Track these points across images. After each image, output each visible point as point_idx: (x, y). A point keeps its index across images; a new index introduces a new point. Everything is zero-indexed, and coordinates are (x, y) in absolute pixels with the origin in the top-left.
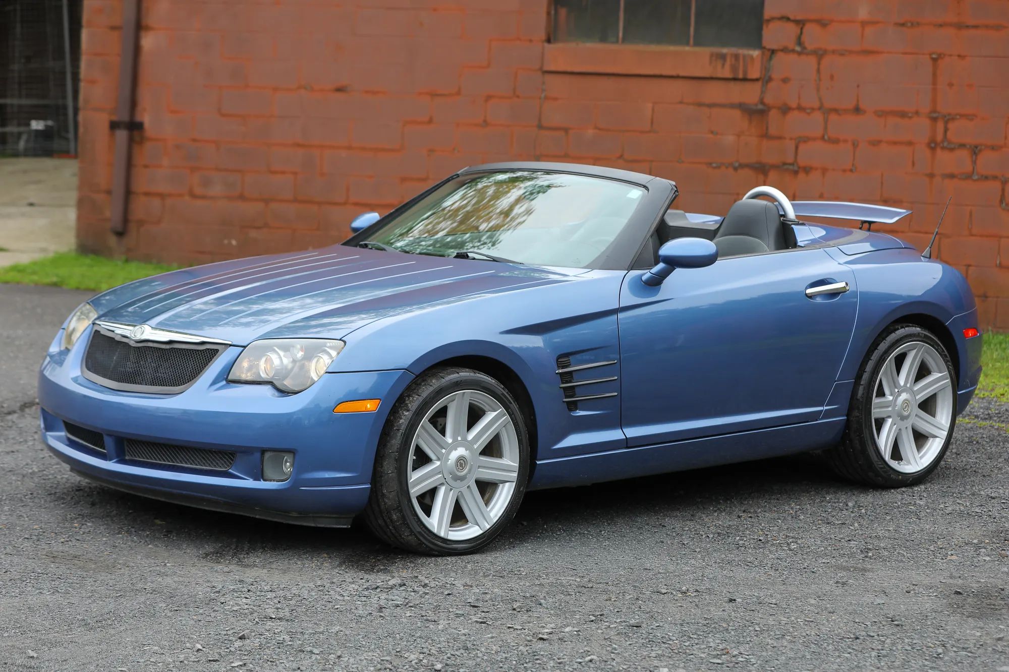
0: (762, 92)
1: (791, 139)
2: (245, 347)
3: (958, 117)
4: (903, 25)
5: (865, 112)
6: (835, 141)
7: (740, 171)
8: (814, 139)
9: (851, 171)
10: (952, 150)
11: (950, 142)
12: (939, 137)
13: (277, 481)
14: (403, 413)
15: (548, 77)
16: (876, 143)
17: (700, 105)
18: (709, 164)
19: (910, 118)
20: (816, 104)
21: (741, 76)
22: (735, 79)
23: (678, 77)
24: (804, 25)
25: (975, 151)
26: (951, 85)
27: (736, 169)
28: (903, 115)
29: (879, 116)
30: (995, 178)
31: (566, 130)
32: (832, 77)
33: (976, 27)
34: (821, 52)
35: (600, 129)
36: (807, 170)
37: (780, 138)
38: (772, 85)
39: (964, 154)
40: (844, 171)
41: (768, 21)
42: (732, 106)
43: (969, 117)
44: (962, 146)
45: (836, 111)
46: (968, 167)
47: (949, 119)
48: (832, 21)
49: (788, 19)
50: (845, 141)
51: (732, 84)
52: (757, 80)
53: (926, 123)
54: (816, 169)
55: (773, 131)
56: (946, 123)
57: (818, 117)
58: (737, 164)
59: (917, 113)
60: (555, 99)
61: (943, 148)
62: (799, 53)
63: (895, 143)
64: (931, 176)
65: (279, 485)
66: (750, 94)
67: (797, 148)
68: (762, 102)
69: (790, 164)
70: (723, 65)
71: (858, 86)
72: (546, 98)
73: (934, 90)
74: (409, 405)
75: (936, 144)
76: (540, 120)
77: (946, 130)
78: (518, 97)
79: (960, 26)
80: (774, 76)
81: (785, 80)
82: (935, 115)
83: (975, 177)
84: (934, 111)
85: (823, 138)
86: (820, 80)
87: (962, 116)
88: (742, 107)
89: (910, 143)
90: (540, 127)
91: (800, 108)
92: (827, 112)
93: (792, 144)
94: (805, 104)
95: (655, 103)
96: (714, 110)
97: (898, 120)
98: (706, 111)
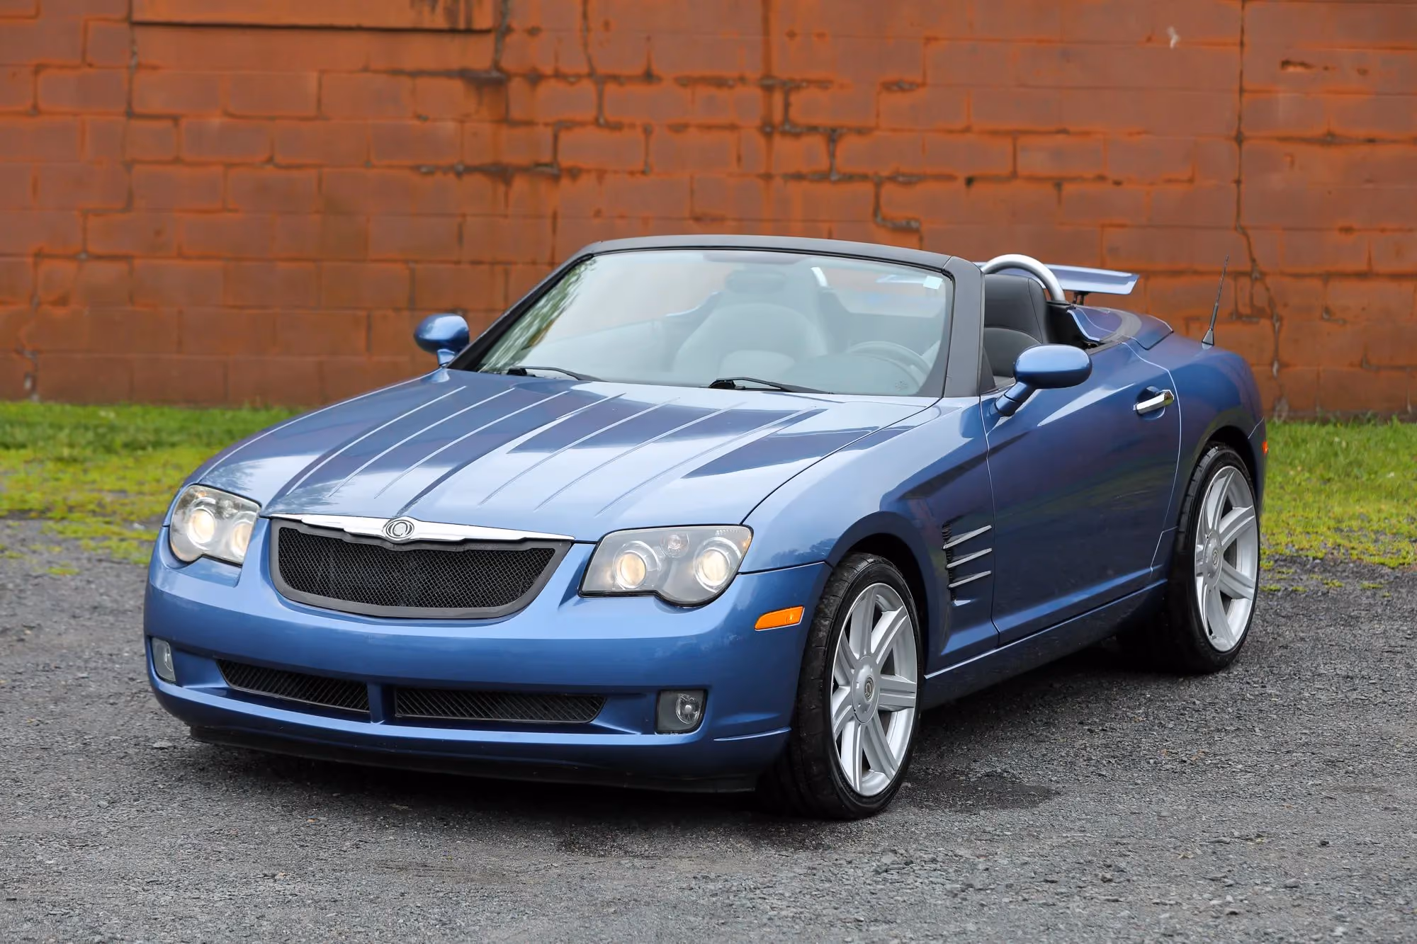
0: (497, 51)
1: (546, 125)
2: (597, 543)
3: (804, 84)
5: (659, 79)
6: (617, 127)
7: (467, 178)
8: (582, 124)
9: (643, 173)
10: (797, 135)
11: (794, 125)
12: (778, 116)
13: (679, 733)
14: (821, 623)
15: (140, 33)
16: (680, 128)
17: (396, 72)
18: (416, 168)
19: (731, 87)
20: (584, 69)
21: (462, 25)
22: (453, 31)
23: (360, 29)
25: (832, 136)
26: (792, 35)
27: (459, 175)
28: (720, 83)
29: (684, 86)
30: (864, 177)
31: (175, 119)
32: (607, 25)
35: (232, 116)
36: (574, 173)
37: (529, 123)
38: (511, 39)
39: (816, 143)
40: (632, 173)
42: (448, 74)
43: (823, 84)
44: (813, 129)
45: (615, 78)
46: (823, 164)
47: (790, 87)
50: (632, 126)
51: (446, 40)
52: (487, 32)
53: (758, 93)
54: (588, 171)
55: (516, 113)
56: (787, 94)
57: (588, 87)
58: (461, 168)
59: (742, 79)
60: (154, 68)
61: (784, 134)
63: (709, 128)
64: (768, 177)
65: (686, 738)
66: (478, 55)
67: (556, 138)
68: (496, 66)
69: (546, 165)
70: (433, 8)
71: (649, 39)
72: (139, 66)
73: (767, 44)
74: (826, 610)
75: (773, 127)
76: (130, 104)
77: (787, 106)
78: (90, 65)
80: (515, 24)
81: (533, 32)
82: (769, 82)
83: (834, 177)
84: (768, 75)
85: (596, 122)
86: (588, 30)
87: (810, 82)
88: (464, 74)
89: (733, 127)
90: (131, 114)
91: (558, 75)
92: (602, 80)
93: (549, 132)
94: (565, 68)
95: (322, 72)
96: (422, 82)
97: (713, 91)
98: (407, 82)
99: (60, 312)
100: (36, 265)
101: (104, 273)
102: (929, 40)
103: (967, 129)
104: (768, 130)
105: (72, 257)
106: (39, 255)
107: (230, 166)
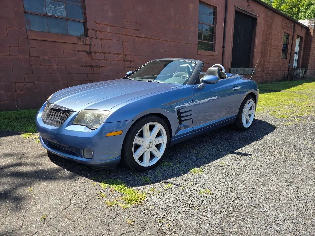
0: (90, 48)
4: (116, 34)
5: (111, 53)
6: (106, 60)
7: (88, 68)
8: (102, 60)
10: (127, 62)
11: (127, 60)
15: (30, 41)
16: (114, 60)
18: (80, 66)
19: (119, 55)
20: (102, 51)
21: (85, 44)
23: (70, 43)
24: (97, 32)
26: (126, 48)
27: (86, 67)
29: (114, 54)
30: (134, 67)
31: (39, 57)
32: (104, 45)
33: (129, 35)
34: (101, 39)
35: (49, 57)
37: (95, 59)
38: (92, 46)
39: (129, 62)
40: (109, 67)
41: (89, 30)
42: (84, 51)
45: (106, 53)
46: (130, 65)
48: (102, 31)
49: (93, 30)
50: (108, 60)
51: (83, 45)
52: (89, 45)
53: (122, 56)
54: (104, 67)
55: (93, 58)
56: (126, 56)
57: (102, 54)
59: (121, 54)
60: (34, 48)
62: (97, 39)
63: (118, 60)
64: (124, 67)
66: (87, 48)
67: (99, 62)
68: (90, 50)
69: (98, 66)
70: (80, 40)
71: (109, 47)
72: (31, 47)
73: (123, 49)
76: (30, 54)
77: (126, 57)
78: (21, 47)
79: (126, 35)
80: (92, 44)
81: (95, 45)
83: (131, 67)
84: (124, 53)
85: (104, 60)
86: (102, 46)
87: (128, 55)
88: (86, 51)
89: (120, 61)
90: (30, 56)
91: (99, 52)
92: (104, 53)
93: (98, 60)
94: (99, 51)
95: (64, 50)
96: (79, 52)
97: (117, 55)
98: (77, 52)
99: (22, 92)
100: (15, 84)
101: (29, 85)
102: (140, 49)
103: (144, 61)
104: (124, 61)
105: (23, 82)
106: (15, 83)
107: (50, 66)
